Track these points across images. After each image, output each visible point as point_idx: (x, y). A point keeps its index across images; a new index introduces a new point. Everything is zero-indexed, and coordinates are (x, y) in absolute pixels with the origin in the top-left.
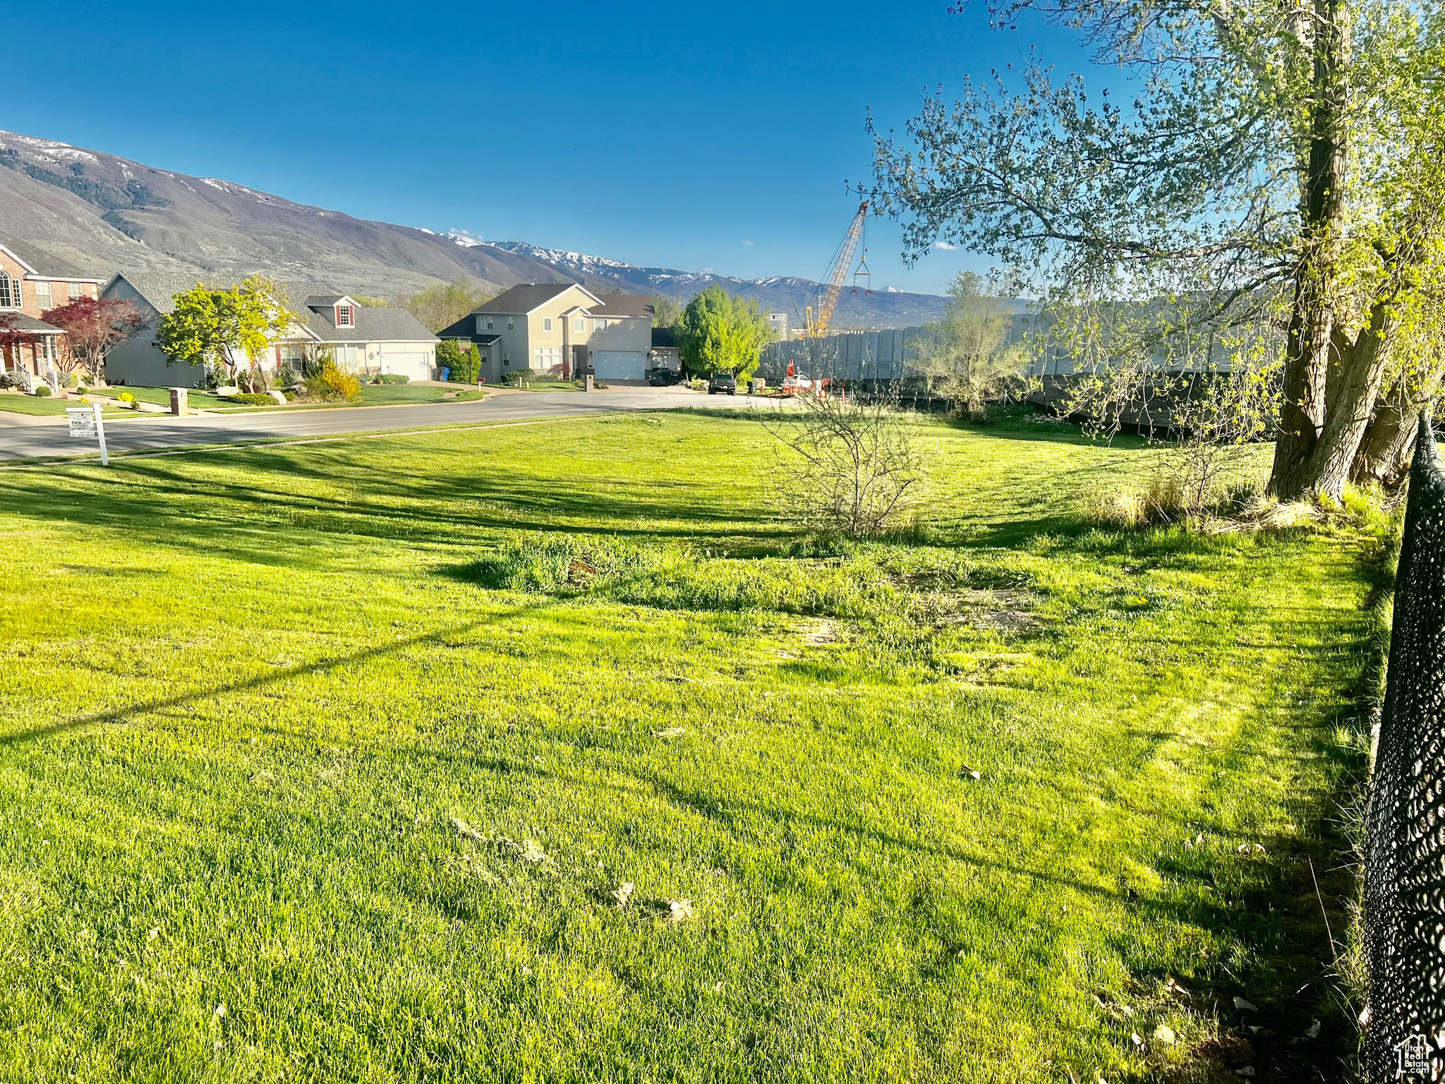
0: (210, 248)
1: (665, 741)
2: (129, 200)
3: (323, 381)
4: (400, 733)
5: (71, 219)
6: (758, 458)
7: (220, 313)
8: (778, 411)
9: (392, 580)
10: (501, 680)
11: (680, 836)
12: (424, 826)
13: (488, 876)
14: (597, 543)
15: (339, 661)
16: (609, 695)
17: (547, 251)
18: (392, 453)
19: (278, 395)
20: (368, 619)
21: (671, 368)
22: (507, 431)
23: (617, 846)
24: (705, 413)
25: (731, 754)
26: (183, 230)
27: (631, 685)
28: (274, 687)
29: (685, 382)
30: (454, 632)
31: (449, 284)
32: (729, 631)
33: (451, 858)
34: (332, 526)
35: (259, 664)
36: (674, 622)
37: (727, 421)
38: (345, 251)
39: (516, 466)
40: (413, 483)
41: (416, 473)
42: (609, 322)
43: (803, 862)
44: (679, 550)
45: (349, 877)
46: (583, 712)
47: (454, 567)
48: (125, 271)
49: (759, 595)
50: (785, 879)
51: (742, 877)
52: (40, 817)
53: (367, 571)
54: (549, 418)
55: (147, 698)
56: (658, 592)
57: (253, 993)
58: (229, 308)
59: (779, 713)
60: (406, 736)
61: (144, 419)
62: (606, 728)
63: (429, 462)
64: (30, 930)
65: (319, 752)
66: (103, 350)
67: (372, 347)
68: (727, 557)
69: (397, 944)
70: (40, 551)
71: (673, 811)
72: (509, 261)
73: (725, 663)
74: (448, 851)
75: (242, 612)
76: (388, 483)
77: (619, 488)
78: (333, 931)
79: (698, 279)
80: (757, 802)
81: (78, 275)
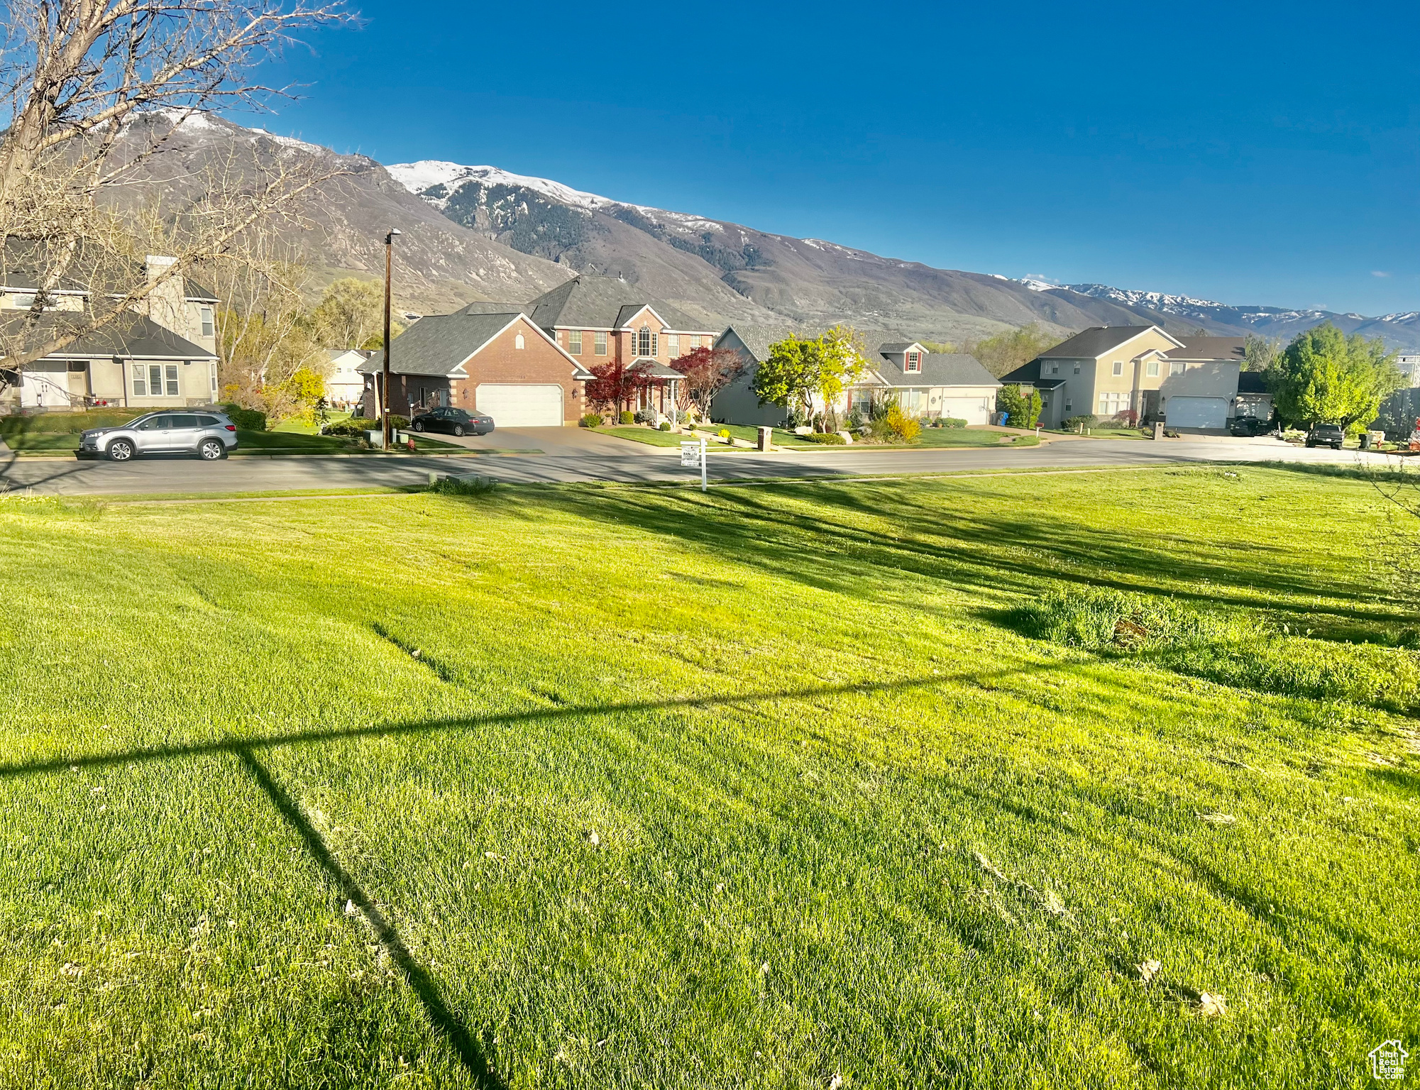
0: (803, 301)
1: (1211, 826)
2: (744, 262)
3: (886, 423)
4: (931, 762)
5: (698, 281)
6: (1366, 525)
7: (805, 361)
8: (1397, 470)
9: (933, 617)
10: (1033, 730)
11: (1219, 929)
12: (947, 853)
13: (1006, 915)
14: (1150, 603)
15: (880, 686)
16: (1149, 766)
17: (1124, 292)
18: (944, 495)
19: (846, 436)
20: (909, 651)
21: (1260, 417)
22: (1061, 478)
23: (1145, 921)
24: (1298, 468)
25: (1291, 858)
26: (783, 286)
27: (1176, 761)
28: (823, 700)
29: (1275, 433)
30: (989, 675)
31: (1017, 329)
32: (1305, 721)
33: (972, 889)
34: (882, 560)
35: (811, 677)
36: (1235, 701)
37: (1328, 479)
38: (920, 299)
39: (1068, 515)
40: (961, 525)
41: (966, 515)
42: (1188, 366)
43: (1373, 994)
44: (1249, 622)
45: (877, 883)
46: (1119, 778)
47: (994, 611)
48: (735, 325)
49: (1349, 685)
50: (1348, 1006)
51: (1293, 991)
52: (643, 773)
53: (910, 605)
54: (1109, 467)
55: (723, 691)
56: (1218, 666)
57: (792, 960)
58: (813, 355)
59: (1361, 823)
60: (937, 766)
61: (736, 453)
62: (1143, 798)
63: (979, 505)
64: (632, 861)
65: (857, 765)
66: (711, 393)
67: (935, 391)
68: (1312, 637)
69: (916, 954)
70: (653, 559)
71: (1213, 901)
72: (1083, 303)
73: (1296, 756)
74: (969, 882)
75: (799, 629)
76: (937, 524)
77: (1182, 546)
78: (860, 927)
79: (1305, 317)
80: (1319, 914)
81: (700, 329)
